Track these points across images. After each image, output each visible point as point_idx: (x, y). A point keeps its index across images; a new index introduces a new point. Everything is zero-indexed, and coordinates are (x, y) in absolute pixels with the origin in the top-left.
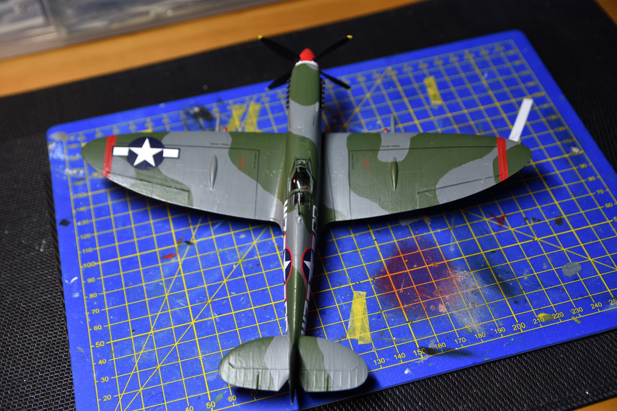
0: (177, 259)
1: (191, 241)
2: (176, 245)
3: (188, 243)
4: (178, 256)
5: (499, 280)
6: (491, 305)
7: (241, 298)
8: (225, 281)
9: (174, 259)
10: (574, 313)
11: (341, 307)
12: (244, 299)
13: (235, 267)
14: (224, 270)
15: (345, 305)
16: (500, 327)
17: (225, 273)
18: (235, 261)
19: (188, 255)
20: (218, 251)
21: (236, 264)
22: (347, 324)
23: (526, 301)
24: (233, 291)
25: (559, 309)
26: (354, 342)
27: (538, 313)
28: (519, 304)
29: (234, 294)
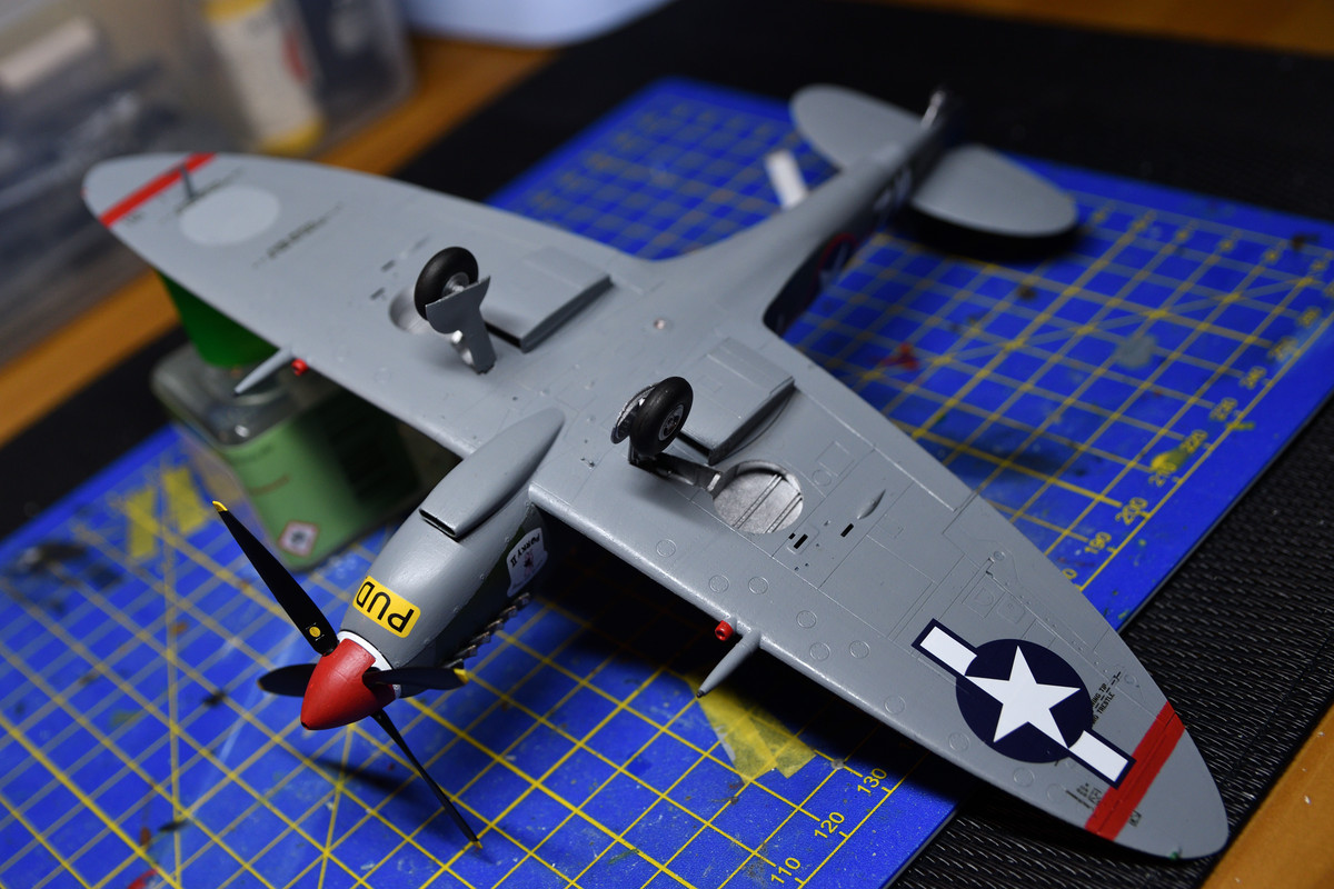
0: (162, 879)
1: (177, 818)
2: (140, 852)
3: (171, 827)
4: (161, 872)
5: (1004, 456)
6: (1030, 511)
7: (396, 865)
8: (327, 853)
9: (152, 884)
10: (1222, 417)
11: (676, 728)
12: (407, 862)
13: (332, 807)
14: (306, 831)
15: (685, 716)
16: (1092, 537)
17: (314, 836)
18: (324, 792)
19: (186, 854)
20: (263, 799)
21: (332, 800)
22: (720, 752)
23: (1099, 460)
24: (365, 862)
25: (1184, 427)
26: (773, 778)
27: (1147, 460)
28: (1091, 472)
29: (372, 867)
